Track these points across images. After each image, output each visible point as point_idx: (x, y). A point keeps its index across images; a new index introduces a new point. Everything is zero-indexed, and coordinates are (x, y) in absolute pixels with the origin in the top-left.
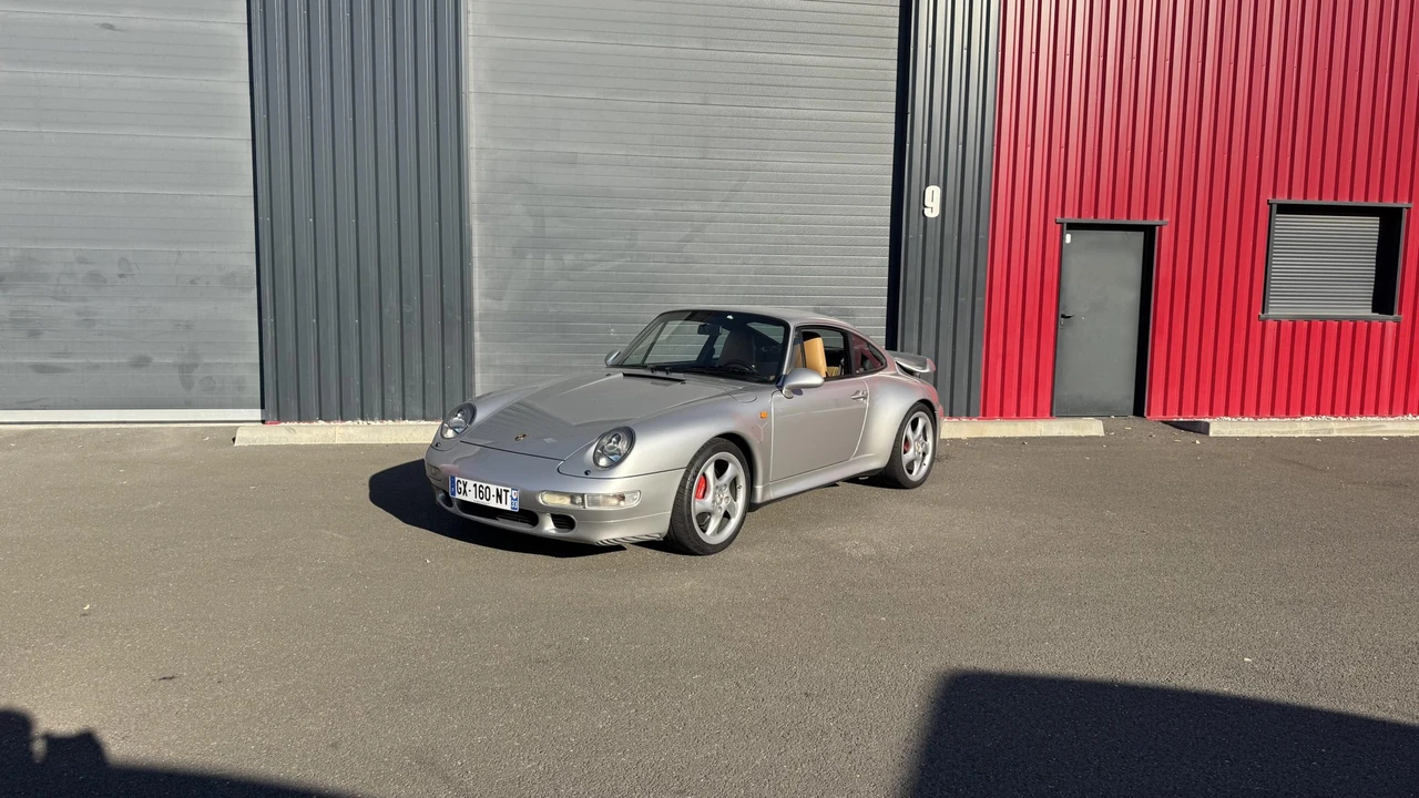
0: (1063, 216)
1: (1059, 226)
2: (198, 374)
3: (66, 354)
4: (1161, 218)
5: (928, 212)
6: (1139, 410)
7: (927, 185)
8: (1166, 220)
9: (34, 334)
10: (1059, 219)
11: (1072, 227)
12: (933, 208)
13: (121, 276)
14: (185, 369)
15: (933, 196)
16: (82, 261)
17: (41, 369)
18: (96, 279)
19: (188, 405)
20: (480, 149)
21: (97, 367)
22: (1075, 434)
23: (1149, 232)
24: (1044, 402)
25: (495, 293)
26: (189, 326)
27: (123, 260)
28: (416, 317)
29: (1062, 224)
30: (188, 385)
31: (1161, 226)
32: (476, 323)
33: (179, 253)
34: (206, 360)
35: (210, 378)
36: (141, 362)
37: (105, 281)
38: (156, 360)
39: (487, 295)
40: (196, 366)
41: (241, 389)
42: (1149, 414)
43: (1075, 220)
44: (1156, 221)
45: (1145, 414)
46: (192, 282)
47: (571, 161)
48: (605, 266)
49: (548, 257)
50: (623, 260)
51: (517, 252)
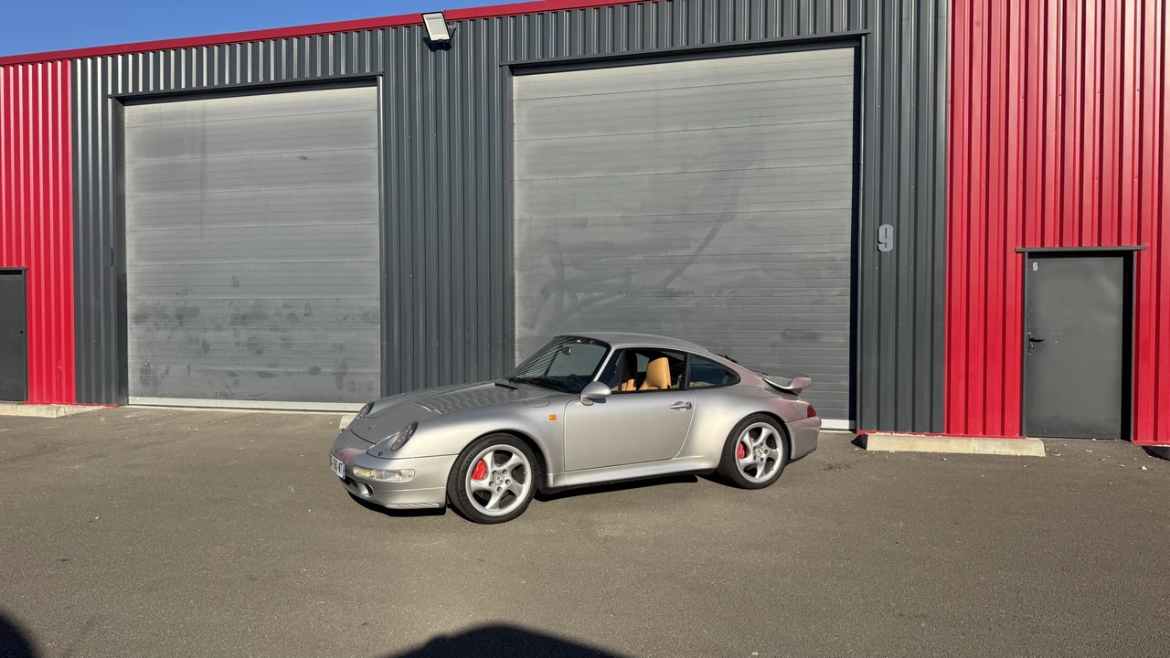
0: (1024, 245)
1: (1020, 254)
2: (346, 379)
3: (275, 366)
4: (1139, 243)
5: (881, 247)
6: (1125, 435)
7: (881, 224)
8: (1145, 244)
9: (259, 352)
10: (1020, 248)
11: (1033, 255)
12: (887, 245)
13: (306, 315)
14: (339, 376)
15: (886, 233)
16: (286, 306)
17: (262, 374)
18: (292, 317)
19: (340, 400)
20: (521, 220)
21: (291, 374)
22: (1012, 453)
23: (1127, 256)
24: (1012, 420)
25: (530, 324)
26: (342, 347)
27: (307, 306)
28: (474, 340)
29: (1023, 253)
30: (340, 387)
31: (1139, 251)
32: (516, 345)
33: (338, 300)
34: (351, 370)
35: (353, 382)
36: (315, 371)
37: (297, 319)
38: (323, 370)
39: (524, 324)
40: (345, 373)
41: (371, 389)
42: (1136, 438)
43: (1038, 248)
44: (1135, 246)
45: (1132, 438)
46: (345, 319)
47: (583, 224)
48: (607, 301)
49: (566, 296)
50: (620, 296)
51: (545, 292)
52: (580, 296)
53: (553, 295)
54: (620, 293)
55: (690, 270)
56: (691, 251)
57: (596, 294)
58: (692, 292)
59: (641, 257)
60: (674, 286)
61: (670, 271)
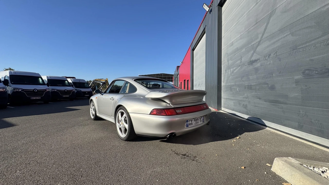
20: (223, 50)
39: (223, 82)
47: (232, 44)
48: (237, 70)
49: (229, 71)
50: (239, 67)
51: (226, 71)
52: (232, 70)
53: (227, 71)
54: (239, 66)
55: (258, 49)
56: (259, 40)
57: (234, 68)
58: (259, 59)
59: (244, 50)
60: (253, 58)
61: (252, 52)
